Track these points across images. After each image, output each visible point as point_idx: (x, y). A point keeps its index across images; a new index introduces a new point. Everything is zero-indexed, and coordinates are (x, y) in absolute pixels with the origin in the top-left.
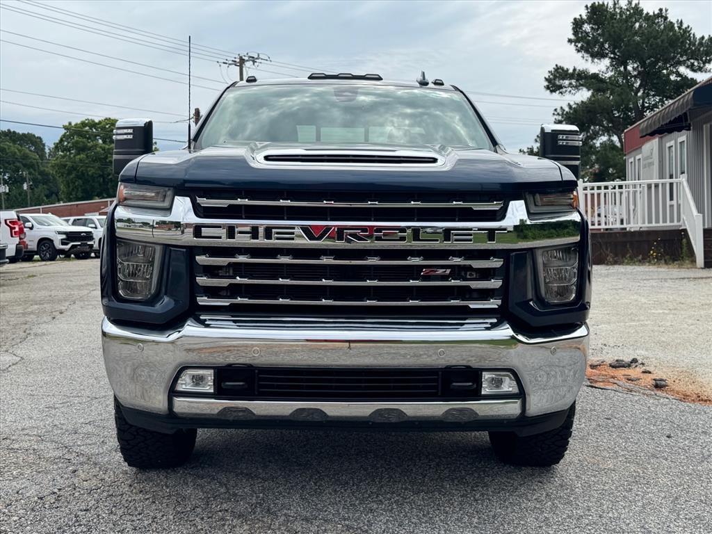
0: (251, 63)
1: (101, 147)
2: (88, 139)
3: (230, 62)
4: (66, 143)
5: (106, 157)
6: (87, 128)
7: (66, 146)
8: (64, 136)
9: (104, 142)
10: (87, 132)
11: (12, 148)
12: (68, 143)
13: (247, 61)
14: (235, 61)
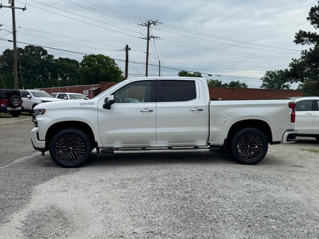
0: (153, 24)
1: (96, 65)
2: (92, 62)
3: (144, 24)
4: (84, 63)
5: (98, 69)
6: (92, 58)
7: (84, 64)
8: (83, 60)
9: (98, 63)
10: (92, 59)
11: (67, 65)
12: (85, 63)
13: (152, 24)
14: (146, 24)
